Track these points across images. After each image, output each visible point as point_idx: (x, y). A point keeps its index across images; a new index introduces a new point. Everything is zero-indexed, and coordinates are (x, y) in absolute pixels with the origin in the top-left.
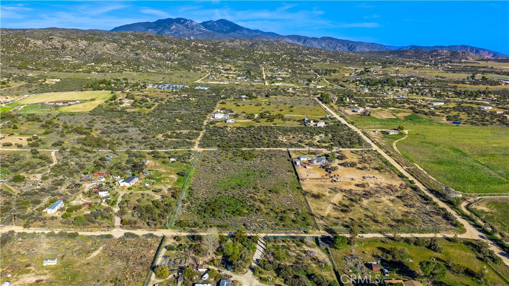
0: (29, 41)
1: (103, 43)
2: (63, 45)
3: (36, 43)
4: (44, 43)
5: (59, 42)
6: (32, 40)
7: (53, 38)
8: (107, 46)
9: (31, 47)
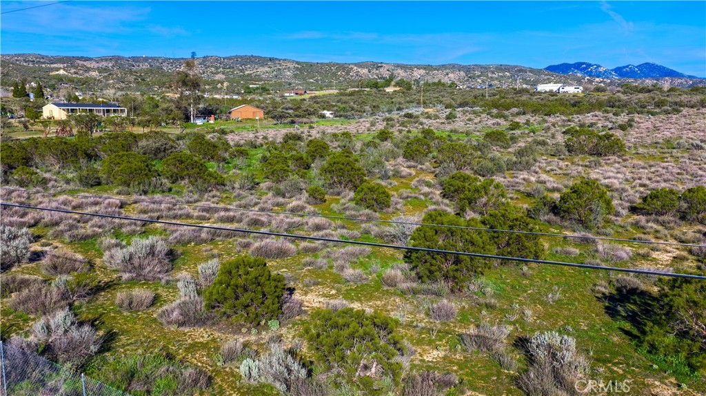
0: (352, 68)
1: (445, 72)
2: (393, 73)
3: (358, 72)
4: (370, 72)
5: (388, 70)
6: (355, 68)
7: (382, 66)
8: (450, 75)
9: (352, 76)
